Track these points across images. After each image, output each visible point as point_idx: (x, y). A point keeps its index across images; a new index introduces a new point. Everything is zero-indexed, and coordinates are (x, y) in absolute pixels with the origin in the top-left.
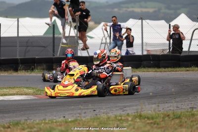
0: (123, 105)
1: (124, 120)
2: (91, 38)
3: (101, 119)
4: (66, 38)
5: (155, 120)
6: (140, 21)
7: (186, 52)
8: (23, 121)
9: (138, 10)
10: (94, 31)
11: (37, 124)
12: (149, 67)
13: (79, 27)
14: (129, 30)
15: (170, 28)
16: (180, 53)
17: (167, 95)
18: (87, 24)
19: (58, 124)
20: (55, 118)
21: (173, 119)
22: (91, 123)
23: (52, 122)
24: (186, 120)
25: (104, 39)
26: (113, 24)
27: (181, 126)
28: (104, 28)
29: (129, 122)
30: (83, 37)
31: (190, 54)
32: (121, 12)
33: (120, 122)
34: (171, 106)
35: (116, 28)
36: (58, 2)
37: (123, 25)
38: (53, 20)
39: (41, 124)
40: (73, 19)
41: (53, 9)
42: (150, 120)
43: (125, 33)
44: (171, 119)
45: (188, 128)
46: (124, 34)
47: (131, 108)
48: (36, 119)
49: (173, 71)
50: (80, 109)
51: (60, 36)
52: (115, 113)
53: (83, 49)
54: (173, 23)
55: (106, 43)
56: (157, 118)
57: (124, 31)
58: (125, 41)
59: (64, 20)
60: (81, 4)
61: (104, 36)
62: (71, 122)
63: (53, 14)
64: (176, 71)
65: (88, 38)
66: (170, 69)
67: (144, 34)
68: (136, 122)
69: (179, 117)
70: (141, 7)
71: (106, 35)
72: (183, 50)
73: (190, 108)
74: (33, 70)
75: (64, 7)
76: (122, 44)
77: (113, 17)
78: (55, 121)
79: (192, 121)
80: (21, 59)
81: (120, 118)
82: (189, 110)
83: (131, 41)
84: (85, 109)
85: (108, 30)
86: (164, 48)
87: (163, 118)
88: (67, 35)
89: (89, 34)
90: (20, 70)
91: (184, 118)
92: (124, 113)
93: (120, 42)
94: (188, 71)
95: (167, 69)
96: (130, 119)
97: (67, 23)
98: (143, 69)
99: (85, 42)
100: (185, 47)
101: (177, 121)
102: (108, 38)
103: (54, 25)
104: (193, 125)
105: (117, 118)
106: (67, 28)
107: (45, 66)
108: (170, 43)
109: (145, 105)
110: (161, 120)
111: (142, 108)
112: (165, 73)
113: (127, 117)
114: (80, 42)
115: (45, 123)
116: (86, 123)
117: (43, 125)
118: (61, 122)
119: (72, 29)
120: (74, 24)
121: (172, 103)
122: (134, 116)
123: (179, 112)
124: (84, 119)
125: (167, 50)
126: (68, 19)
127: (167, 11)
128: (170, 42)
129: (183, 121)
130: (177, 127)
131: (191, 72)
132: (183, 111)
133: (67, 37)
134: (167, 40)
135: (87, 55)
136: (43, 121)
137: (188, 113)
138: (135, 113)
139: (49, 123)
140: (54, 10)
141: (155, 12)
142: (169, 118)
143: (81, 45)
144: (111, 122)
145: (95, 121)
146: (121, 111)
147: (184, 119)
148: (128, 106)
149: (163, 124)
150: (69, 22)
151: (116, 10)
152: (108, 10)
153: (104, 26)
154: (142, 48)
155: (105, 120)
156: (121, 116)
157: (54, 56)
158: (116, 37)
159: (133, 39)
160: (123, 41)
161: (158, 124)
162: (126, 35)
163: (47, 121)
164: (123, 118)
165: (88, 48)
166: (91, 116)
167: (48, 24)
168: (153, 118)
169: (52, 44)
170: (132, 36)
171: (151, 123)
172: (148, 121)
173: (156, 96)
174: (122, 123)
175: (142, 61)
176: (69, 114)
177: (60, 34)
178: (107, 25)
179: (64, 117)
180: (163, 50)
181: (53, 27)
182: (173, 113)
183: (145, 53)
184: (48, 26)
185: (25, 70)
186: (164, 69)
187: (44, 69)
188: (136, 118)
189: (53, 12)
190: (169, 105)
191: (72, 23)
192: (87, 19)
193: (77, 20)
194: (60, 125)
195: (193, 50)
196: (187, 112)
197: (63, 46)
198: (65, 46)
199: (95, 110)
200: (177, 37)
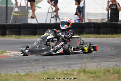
0: (69, 63)
2: (40, 8)
3: (50, 73)
12: (91, 33)
17: (107, 56)
19: (12, 77)
20: (9, 72)
21: (113, 74)
23: (7, 76)
27: (120, 79)
29: (75, 76)
33: (67, 75)
34: (110, 64)
44: (111, 74)
47: (76, 65)
49: (111, 37)
51: (12, 6)
55: (52, 12)
61: (51, 6)
62: (23, 75)
64: (114, 37)
65: (37, 8)
66: (108, 35)
69: (118, 73)
78: (9, 75)
81: (66, 72)
84: (35, 66)
87: (104, 72)
88: (19, 5)
92: (69, 69)
95: (106, 36)
96: (75, 73)
98: (85, 35)
101: (117, 75)
105: (64, 72)
110: (103, 74)
111: (85, 66)
112: (104, 38)
113: (73, 72)
114: (30, 11)
116: (37, 76)
124: (35, 74)
125: (106, 19)
128: (108, 12)
135: (36, 23)
138: (79, 69)
142: (110, 73)
143: (31, 14)
146: (67, 67)
148: (73, 64)
157: (7, 22)
163: (3, 75)
164: (69, 72)
168: (95, 73)
169: (5, 13)
171: (94, 77)
172: (91, 75)
173: (97, 56)
175: (84, 28)
176: (21, 70)
177: (12, 4)
179: (17, 72)
180: (102, 19)
182: (113, 69)
183: (87, 21)
186: (103, 36)
190: (109, 63)
194: (15, 78)
197: (15, 14)
198: (16, 14)
199: (44, 67)
200: (115, 7)
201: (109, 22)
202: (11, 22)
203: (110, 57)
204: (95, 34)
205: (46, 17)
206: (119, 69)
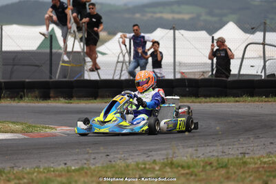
0: (148, 148)
1: (150, 168)
2: (103, 54)
3: (117, 167)
4: (68, 54)
5: (191, 170)
6: (172, 31)
7: (235, 75)
8: (7, 169)
9: (168, 16)
10: (107, 45)
11: (29, 173)
13: (86, 39)
14: (156, 44)
15: (213, 42)
16: (227, 77)
17: (209, 135)
18: (97, 34)
19: (57, 173)
20: (52, 165)
21: (217, 169)
22: (103, 173)
23: (49, 171)
24: (235, 170)
25: (121, 55)
26: (134, 36)
27: (228, 178)
28: (121, 40)
29: (156, 173)
30: (92, 53)
31: (240, 78)
32: (145, 18)
33: (143, 170)
34: (213, 151)
35: (139, 41)
36: (58, 4)
37: (148, 36)
38: (50, 29)
39: (34, 173)
40: (78, 28)
41: (50, 13)
42: (184, 170)
43: (151, 48)
44: (214, 168)
45: (238, 181)
46: (149, 50)
47: (159, 152)
48: (26, 167)
49: (217, 102)
50: (88, 153)
51: (60, 51)
52: (137, 160)
53: (92, 70)
54: (217, 36)
55: (123, 62)
56: (194, 167)
57: (149, 45)
58: (150, 60)
59: (65, 28)
60: (91, 7)
61: (122, 52)
62: (74, 171)
63: (51, 20)
64: (221, 102)
65: (99, 55)
66: (212, 99)
67: (176, 50)
68: (166, 172)
69: (225, 166)
70: (173, 12)
71: (125, 51)
72: (232, 73)
73: (241, 153)
74: (21, 97)
75: (66, 11)
76: (147, 63)
77: (134, 26)
78: (52, 169)
79: (243, 172)
80: (5, 82)
81: (143, 166)
82: (240, 156)
83: (159, 59)
84: (93, 153)
85: (127, 44)
86: (204, 70)
87: (203, 166)
88: (69, 49)
89: (100, 49)
90: (4, 97)
91: (232, 167)
92: (149, 159)
93: (144, 61)
94: (237, 101)
95: (208, 99)
96: (157, 168)
97: (70, 33)
99: (94, 60)
100: (234, 69)
101: (223, 171)
102: (127, 55)
103: (51, 36)
104: (245, 178)
105: (140, 166)
106: (70, 40)
107: (37, 93)
108: (212, 63)
109: (178, 149)
110: (201, 169)
111: (174, 153)
112: (206, 104)
113: (153, 165)
114: (88, 59)
115: (39, 172)
116: (96, 173)
117: (35, 174)
118: (61, 171)
119: (76, 41)
120: (79, 35)
121: (216, 146)
122: (163, 163)
123: (225, 159)
124: (93, 167)
125: (209, 72)
126: (71, 28)
127: (209, 18)
128: (213, 61)
129: (231, 171)
130: (222, 180)
131: (243, 103)
132: (231, 157)
133: (70, 52)
134: (209, 59)
135: (98, 78)
136: (36, 170)
137: (238, 161)
138: (163, 159)
139: (44, 172)
140: (52, 15)
141: (192, 19)
142: (212, 167)
143: (89, 64)
144: (131, 172)
145: (109, 170)
146: (145, 156)
147: (232, 169)
148: (156, 150)
149: (203, 175)
150: (72, 31)
151: (138, 15)
152: (127, 16)
153: (121, 37)
154: (175, 69)
155: (123, 169)
156: (145, 164)
157: (51, 78)
158: (138, 53)
159: (162, 57)
160: (147, 59)
161: (196, 175)
162: (152, 50)
163: (42, 170)
164: (147, 166)
165: (99, 69)
166: (103, 164)
167: (44, 35)
168: (189, 167)
169: (48, 62)
170: (161, 53)
171: (187, 174)
172: (182, 172)
173: (194, 136)
174: (146, 173)
175: (173, 88)
176: (72, 160)
177: (60, 48)
178: (126, 37)
179: (65, 164)
180: (204, 72)
181: (51, 38)
182: (218, 161)
183: (178, 76)
184: (43, 37)
185: (11, 98)
186: (204, 99)
187: (37, 98)
188: (165, 167)
189: (51, 17)
190: (212, 148)
191: (77, 33)
192: (98, 28)
193: (84, 29)
194: (60, 176)
195: (244, 73)
196: (237, 159)
197: (63, 64)
198: (66, 65)
199: (108, 155)
200: (223, 54)
201: (214, 78)
202: (57, 77)
203: (213, 137)
204: (191, 97)
205: (114, 68)
206: (226, 161)
